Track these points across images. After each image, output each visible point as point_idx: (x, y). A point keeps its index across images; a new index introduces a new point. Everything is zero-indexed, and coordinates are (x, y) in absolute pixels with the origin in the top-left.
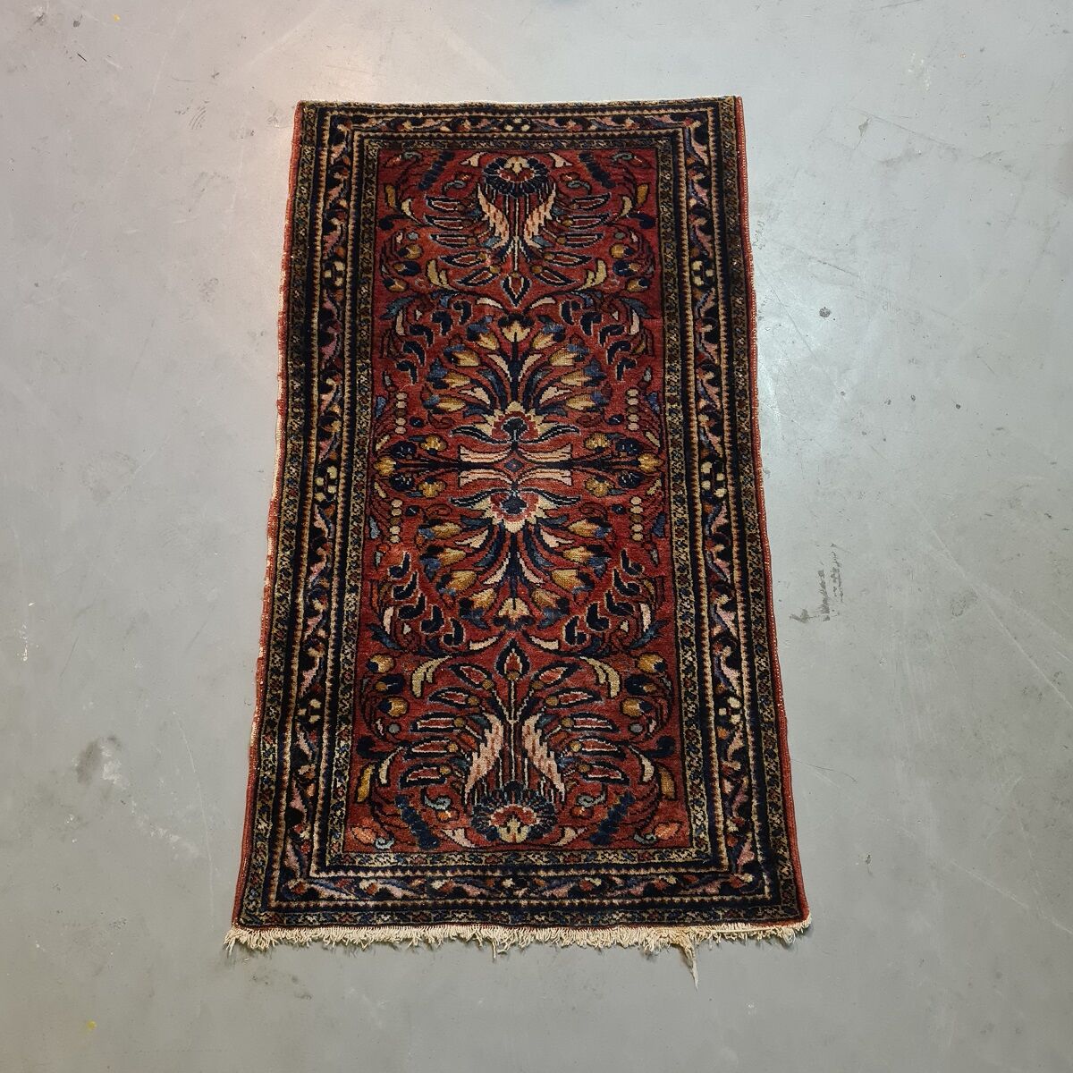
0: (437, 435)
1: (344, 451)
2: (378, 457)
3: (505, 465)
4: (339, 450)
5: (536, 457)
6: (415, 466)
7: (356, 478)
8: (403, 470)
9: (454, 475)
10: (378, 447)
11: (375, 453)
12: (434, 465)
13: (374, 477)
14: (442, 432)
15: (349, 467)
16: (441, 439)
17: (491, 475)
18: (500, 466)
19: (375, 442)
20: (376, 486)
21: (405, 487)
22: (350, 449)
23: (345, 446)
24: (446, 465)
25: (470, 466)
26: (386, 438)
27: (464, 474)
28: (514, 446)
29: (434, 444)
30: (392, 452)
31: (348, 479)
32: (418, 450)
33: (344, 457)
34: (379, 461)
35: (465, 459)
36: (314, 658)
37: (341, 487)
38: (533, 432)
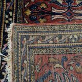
0: (45, 3)
1: (15, 7)
2: (26, 9)
3: (66, 14)
4: (13, 6)
5: (76, 12)
6: (37, 13)
7: (19, 16)
8: (34, 14)
9: (50, 16)
10: (26, 6)
11: (25, 8)
12: (43, 13)
13: (24, 16)
14: (46, 2)
15: (16, 12)
16: (46, 4)
17: (62, 17)
18: (65, 14)
19: (25, 4)
20: (25, 19)
21: (34, 20)
22: (17, 6)
23: (15, 5)
24: (47, 13)
25: (55, 14)
26: (28, 3)
27: (53, 16)
28: (69, 8)
29: (43, 6)
30: (30, 8)
31: (16, 16)
32: (39, 8)
33: (14, 9)
34: (26, 11)
35: (53, 11)
36: (4, 75)
37: (14, 19)
38: (75, 3)
